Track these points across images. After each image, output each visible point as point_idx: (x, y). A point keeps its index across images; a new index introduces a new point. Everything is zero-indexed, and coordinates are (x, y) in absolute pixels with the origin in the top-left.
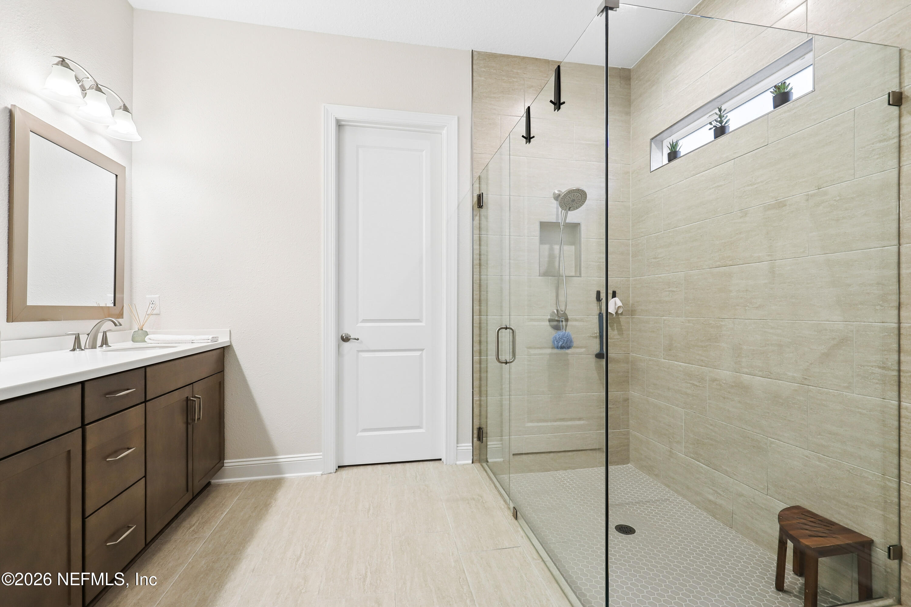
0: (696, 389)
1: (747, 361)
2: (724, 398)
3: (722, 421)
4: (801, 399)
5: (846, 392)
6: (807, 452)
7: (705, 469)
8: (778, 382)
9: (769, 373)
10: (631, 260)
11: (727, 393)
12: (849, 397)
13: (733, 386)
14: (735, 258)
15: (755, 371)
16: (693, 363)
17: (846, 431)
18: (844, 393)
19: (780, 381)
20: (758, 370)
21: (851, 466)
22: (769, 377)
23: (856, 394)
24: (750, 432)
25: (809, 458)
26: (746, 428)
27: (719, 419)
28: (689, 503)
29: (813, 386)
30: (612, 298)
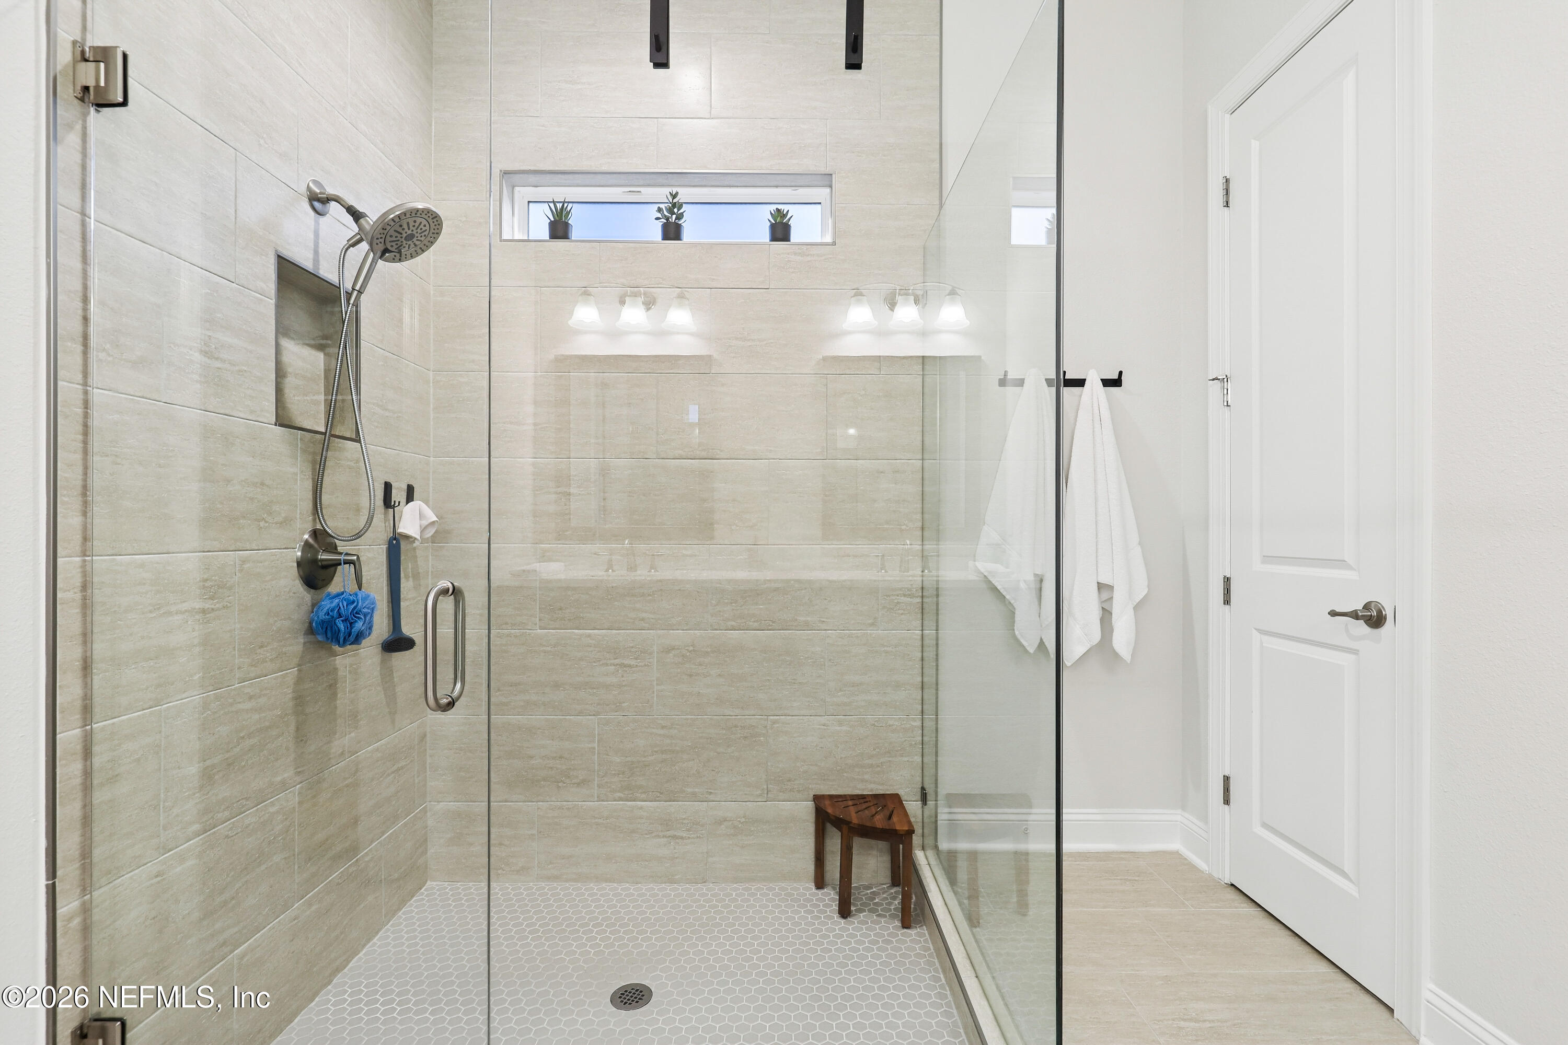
0: (628, 672)
1: (733, 609)
2: (691, 676)
3: (687, 714)
4: (817, 650)
5: (870, 630)
6: (823, 720)
7: (650, 808)
8: (784, 633)
9: (771, 622)
10: (432, 418)
11: (697, 667)
12: (874, 636)
13: (707, 652)
14: (713, 448)
15: (747, 623)
16: (621, 627)
17: (871, 677)
18: (869, 631)
19: (787, 631)
20: (753, 620)
21: (876, 718)
22: (770, 628)
23: (881, 630)
24: (739, 717)
25: (828, 726)
26: (732, 714)
27: (678, 713)
28: (614, 884)
29: (831, 630)
30: (407, 504)
